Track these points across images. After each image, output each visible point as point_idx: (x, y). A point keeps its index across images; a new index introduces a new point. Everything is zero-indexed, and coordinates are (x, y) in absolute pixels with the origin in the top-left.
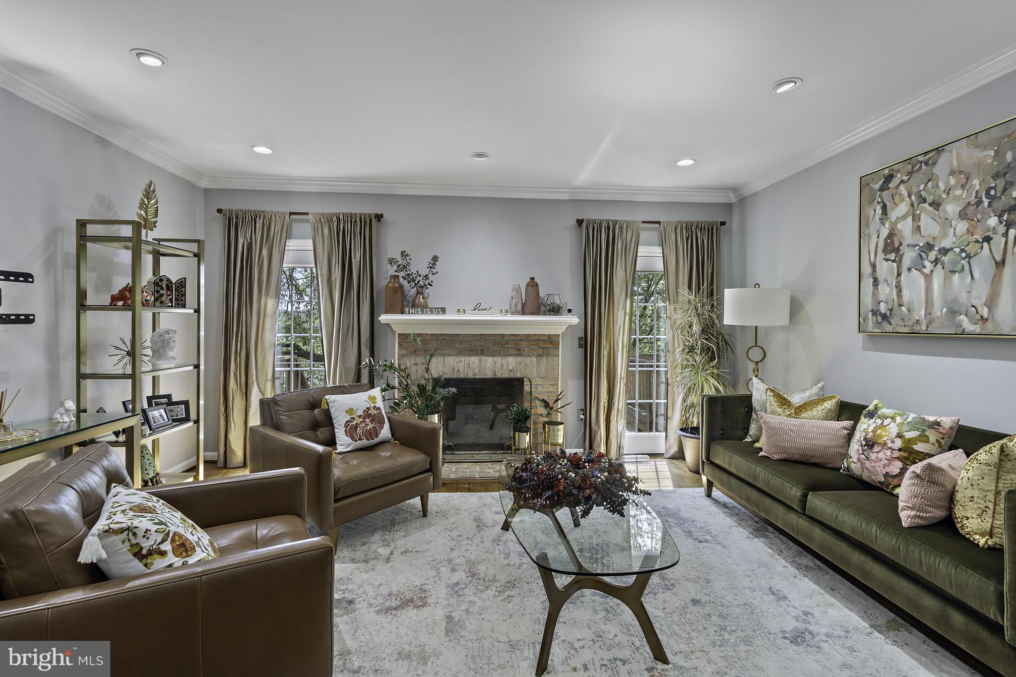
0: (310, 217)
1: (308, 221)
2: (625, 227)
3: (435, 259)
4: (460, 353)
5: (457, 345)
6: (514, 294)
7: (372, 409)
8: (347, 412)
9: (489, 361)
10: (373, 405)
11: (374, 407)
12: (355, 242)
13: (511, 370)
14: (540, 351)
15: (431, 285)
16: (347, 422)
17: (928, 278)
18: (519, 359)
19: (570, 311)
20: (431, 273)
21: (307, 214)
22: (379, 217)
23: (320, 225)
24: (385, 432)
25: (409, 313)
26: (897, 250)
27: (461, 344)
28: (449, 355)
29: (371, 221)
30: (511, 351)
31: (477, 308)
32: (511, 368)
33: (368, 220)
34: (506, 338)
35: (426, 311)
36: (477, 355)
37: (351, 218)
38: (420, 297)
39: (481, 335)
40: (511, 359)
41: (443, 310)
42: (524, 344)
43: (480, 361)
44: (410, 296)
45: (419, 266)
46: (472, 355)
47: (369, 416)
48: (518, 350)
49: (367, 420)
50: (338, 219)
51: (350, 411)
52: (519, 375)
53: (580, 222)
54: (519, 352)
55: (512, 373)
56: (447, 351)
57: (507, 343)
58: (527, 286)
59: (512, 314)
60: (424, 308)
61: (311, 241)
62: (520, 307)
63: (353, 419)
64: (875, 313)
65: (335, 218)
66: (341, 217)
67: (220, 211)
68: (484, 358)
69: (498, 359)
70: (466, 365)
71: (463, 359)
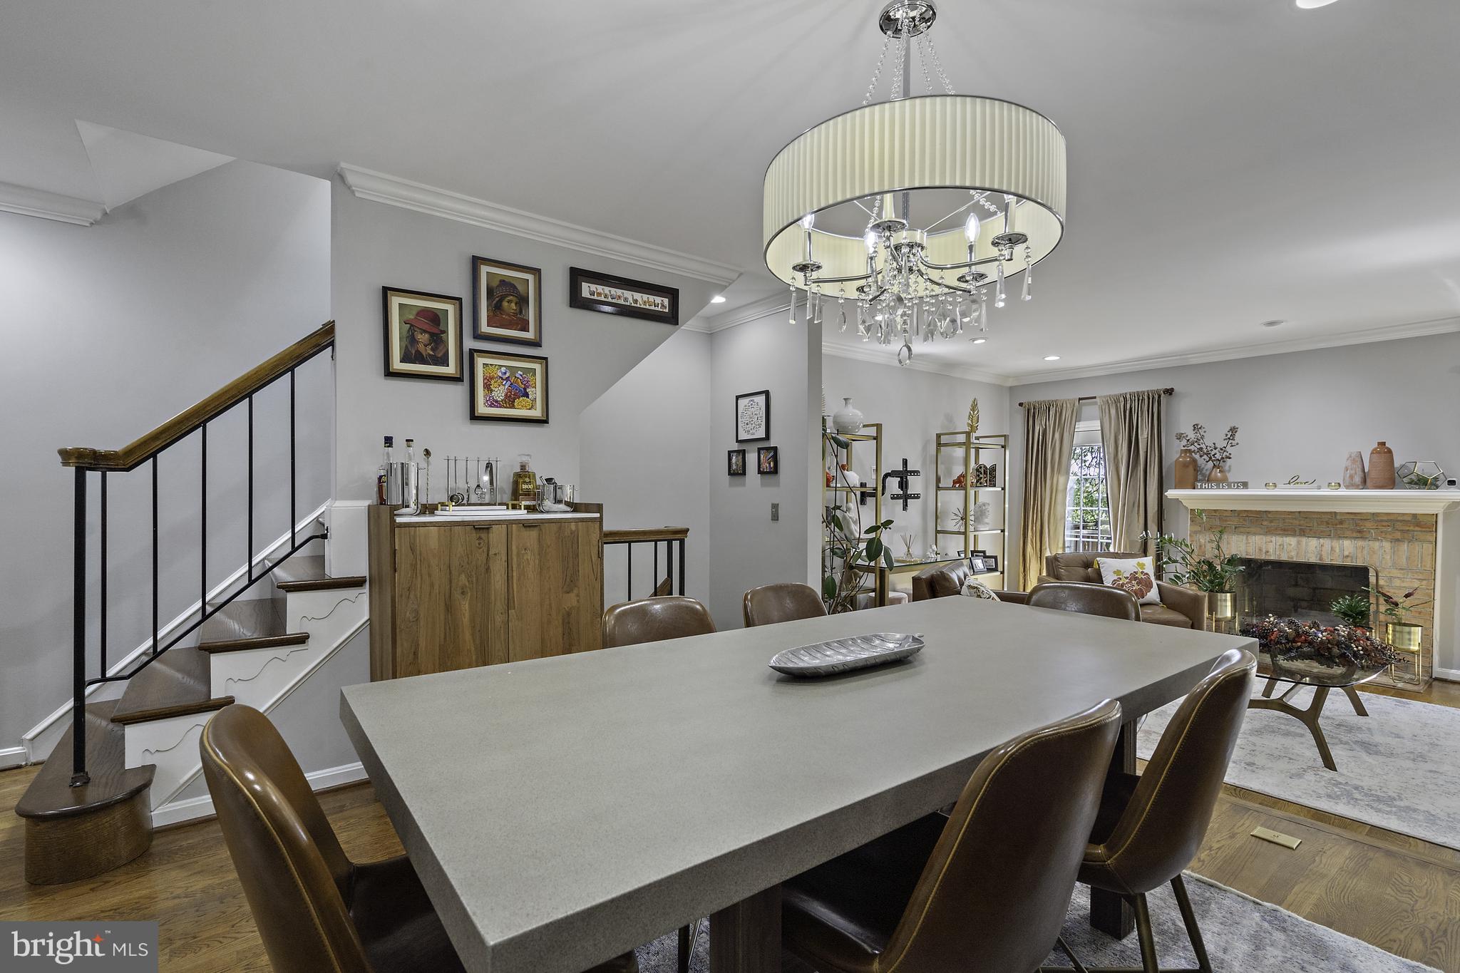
0: (1097, 400)
1: (1096, 403)
3: (1233, 430)
4: (1269, 532)
5: (1265, 523)
6: (1349, 463)
7: (1139, 573)
8: (1114, 572)
9: (1313, 543)
10: (1141, 571)
11: (1142, 572)
12: (1142, 420)
13: (1347, 556)
14: (1398, 535)
15: (1230, 458)
16: (1114, 580)
18: (1360, 543)
19: (1452, 482)
20: (1229, 445)
21: (1095, 398)
22: (1169, 392)
23: (1107, 407)
24: (1153, 595)
25: (1201, 488)
27: (1271, 522)
28: (1255, 534)
29: (1159, 396)
30: (1348, 533)
31: (1294, 480)
32: (1346, 553)
33: (1156, 397)
34: (1338, 517)
35: (1223, 486)
36: (1294, 535)
37: (1139, 397)
38: (1216, 471)
39: (1300, 512)
40: (1347, 543)
41: (1245, 485)
42: (1368, 524)
43: (1299, 543)
44: (1206, 470)
45: (1214, 437)
46: (1287, 535)
47: (1136, 579)
48: (1359, 532)
49: (1133, 582)
50: (1125, 399)
51: (1117, 572)
52: (1360, 563)
54: (1360, 534)
55: (1349, 559)
56: (1253, 530)
57: (1341, 522)
58: (1372, 453)
59: (1347, 487)
60: (1222, 482)
61: (1099, 422)
62: (1359, 479)
63: (1120, 579)
65: (1122, 399)
66: (1128, 396)
67: (1021, 405)
68: (1304, 540)
69: (1327, 543)
70: (1277, 547)
71: (1274, 539)
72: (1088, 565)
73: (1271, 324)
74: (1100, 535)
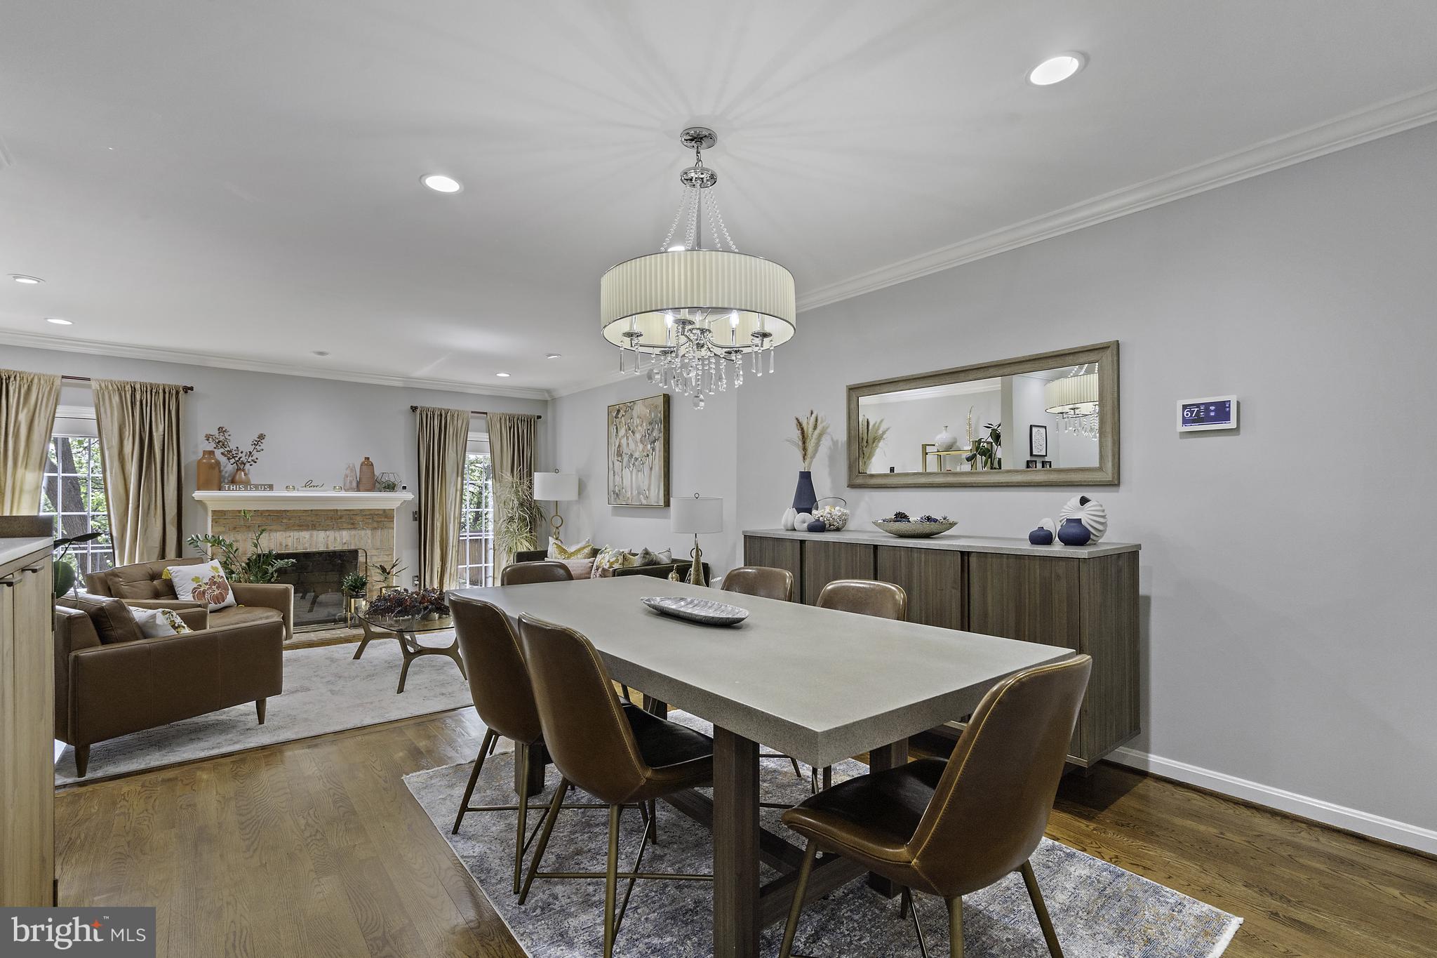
0: (93, 383)
1: (90, 387)
2: (456, 415)
3: (262, 437)
4: (288, 528)
5: (285, 521)
6: (348, 472)
7: (217, 577)
8: (193, 580)
9: (322, 534)
10: (215, 574)
11: (219, 576)
12: (156, 414)
13: (345, 543)
14: (375, 525)
15: (255, 462)
16: (195, 588)
17: (631, 472)
18: (353, 532)
19: (404, 488)
20: (255, 450)
21: (89, 379)
22: (187, 389)
23: (106, 393)
24: (230, 598)
25: (229, 490)
26: (621, 456)
27: (289, 520)
28: (276, 531)
29: (177, 393)
30: (345, 525)
31: (309, 485)
32: (344, 541)
33: (174, 392)
34: (339, 513)
35: (251, 488)
36: (307, 530)
37: (152, 389)
38: (241, 474)
39: (312, 510)
40: (345, 533)
41: (271, 487)
42: (358, 518)
43: (311, 536)
44: (226, 472)
45: (241, 441)
46: (302, 530)
47: (215, 583)
48: (353, 524)
49: (213, 587)
50: (134, 390)
51: (196, 579)
52: (353, 547)
53: (414, 409)
54: (353, 526)
55: (346, 545)
56: (274, 527)
57: (341, 518)
58: (362, 465)
59: (346, 490)
60: (247, 484)
61: (94, 409)
62: (354, 484)
63: (200, 586)
64: (614, 492)
65: (128, 388)
66: (138, 387)
68: (315, 533)
69: (331, 534)
70: (295, 541)
71: (292, 534)
72: (154, 576)
73: (321, 353)
74: (91, 545)
